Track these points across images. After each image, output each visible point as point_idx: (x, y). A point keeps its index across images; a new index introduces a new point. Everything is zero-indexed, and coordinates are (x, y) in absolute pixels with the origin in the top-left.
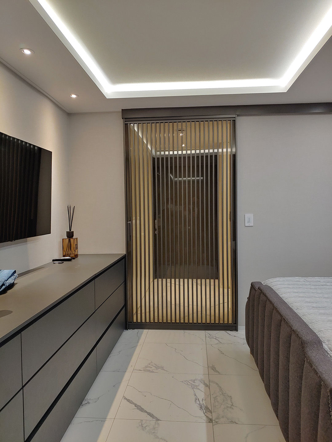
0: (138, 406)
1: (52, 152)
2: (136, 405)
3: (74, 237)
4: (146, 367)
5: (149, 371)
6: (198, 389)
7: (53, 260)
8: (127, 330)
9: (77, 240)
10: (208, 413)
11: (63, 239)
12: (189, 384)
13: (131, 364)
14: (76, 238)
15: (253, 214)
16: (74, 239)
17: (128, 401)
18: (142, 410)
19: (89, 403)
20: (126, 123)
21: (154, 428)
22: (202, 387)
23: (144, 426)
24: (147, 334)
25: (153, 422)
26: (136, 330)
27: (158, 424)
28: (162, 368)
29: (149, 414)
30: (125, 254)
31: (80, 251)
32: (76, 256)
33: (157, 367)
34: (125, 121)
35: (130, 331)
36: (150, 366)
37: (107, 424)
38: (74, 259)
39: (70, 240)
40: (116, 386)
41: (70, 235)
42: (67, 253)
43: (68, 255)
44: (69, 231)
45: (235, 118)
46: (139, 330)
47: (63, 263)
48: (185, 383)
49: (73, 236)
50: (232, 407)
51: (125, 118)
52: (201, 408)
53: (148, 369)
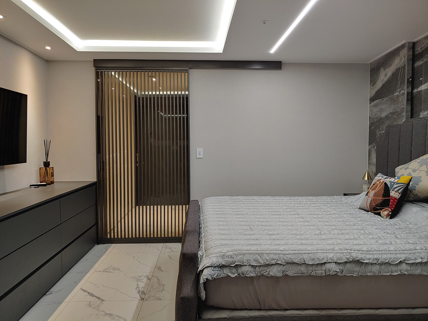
0: (91, 293)
1: (27, 95)
2: (89, 293)
3: (50, 167)
4: (106, 269)
5: (107, 272)
6: (142, 281)
7: (31, 186)
8: (99, 244)
9: (53, 169)
10: (143, 295)
11: (40, 168)
12: (135, 278)
13: (94, 268)
14: (52, 167)
15: (202, 149)
16: (50, 168)
17: (84, 291)
18: (92, 295)
19: (51, 293)
20: (97, 71)
21: (98, 306)
22: (145, 280)
23: (91, 305)
24: (114, 248)
25: (99, 302)
26: (106, 245)
27: (102, 303)
28: (118, 270)
29: (98, 298)
30: (96, 182)
31: (56, 179)
32: (52, 183)
33: (114, 269)
34: (96, 70)
35: (101, 246)
36: (108, 268)
37: (63, 305)
38: (50, 184)
39: (46, 169)
40: (76, 283)
41: (47, 164)
42: (44, 180)
43: (44, 181)
44: (45, 161)
45: (187, 70)
46: (108, 244)
47: (39, 187)
48: (133, 278)
49: (49, 165)
50: (163, 291)
51: (96, 67)
52: (139, 292)
53: (106, 270)
